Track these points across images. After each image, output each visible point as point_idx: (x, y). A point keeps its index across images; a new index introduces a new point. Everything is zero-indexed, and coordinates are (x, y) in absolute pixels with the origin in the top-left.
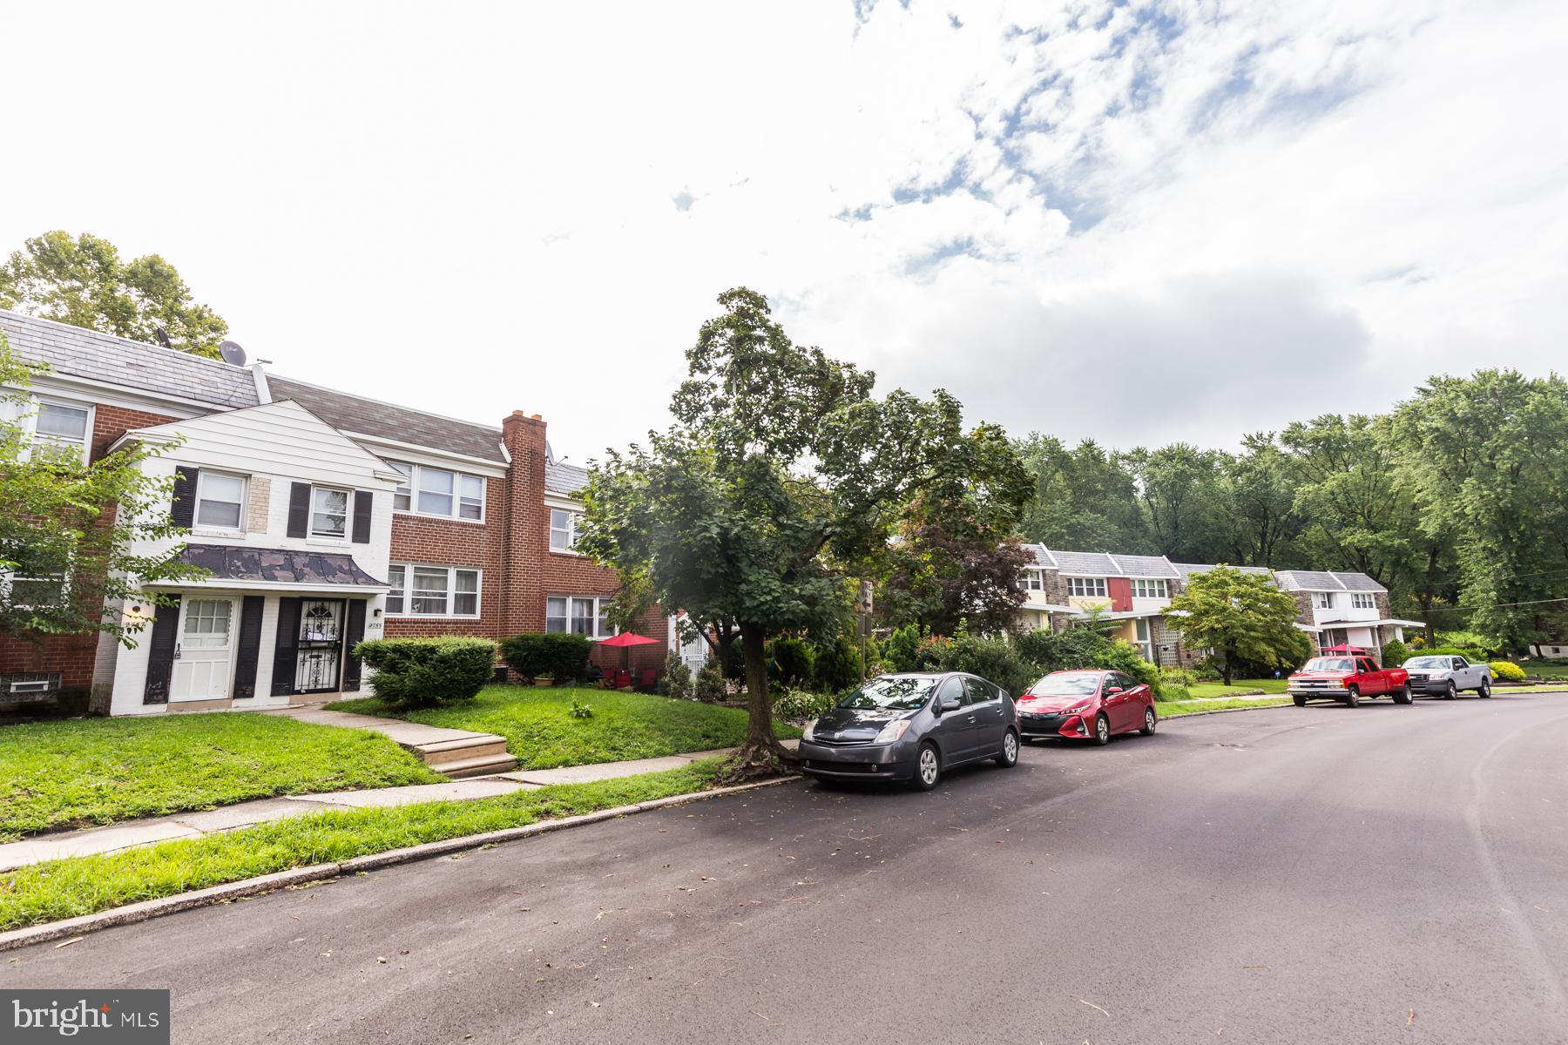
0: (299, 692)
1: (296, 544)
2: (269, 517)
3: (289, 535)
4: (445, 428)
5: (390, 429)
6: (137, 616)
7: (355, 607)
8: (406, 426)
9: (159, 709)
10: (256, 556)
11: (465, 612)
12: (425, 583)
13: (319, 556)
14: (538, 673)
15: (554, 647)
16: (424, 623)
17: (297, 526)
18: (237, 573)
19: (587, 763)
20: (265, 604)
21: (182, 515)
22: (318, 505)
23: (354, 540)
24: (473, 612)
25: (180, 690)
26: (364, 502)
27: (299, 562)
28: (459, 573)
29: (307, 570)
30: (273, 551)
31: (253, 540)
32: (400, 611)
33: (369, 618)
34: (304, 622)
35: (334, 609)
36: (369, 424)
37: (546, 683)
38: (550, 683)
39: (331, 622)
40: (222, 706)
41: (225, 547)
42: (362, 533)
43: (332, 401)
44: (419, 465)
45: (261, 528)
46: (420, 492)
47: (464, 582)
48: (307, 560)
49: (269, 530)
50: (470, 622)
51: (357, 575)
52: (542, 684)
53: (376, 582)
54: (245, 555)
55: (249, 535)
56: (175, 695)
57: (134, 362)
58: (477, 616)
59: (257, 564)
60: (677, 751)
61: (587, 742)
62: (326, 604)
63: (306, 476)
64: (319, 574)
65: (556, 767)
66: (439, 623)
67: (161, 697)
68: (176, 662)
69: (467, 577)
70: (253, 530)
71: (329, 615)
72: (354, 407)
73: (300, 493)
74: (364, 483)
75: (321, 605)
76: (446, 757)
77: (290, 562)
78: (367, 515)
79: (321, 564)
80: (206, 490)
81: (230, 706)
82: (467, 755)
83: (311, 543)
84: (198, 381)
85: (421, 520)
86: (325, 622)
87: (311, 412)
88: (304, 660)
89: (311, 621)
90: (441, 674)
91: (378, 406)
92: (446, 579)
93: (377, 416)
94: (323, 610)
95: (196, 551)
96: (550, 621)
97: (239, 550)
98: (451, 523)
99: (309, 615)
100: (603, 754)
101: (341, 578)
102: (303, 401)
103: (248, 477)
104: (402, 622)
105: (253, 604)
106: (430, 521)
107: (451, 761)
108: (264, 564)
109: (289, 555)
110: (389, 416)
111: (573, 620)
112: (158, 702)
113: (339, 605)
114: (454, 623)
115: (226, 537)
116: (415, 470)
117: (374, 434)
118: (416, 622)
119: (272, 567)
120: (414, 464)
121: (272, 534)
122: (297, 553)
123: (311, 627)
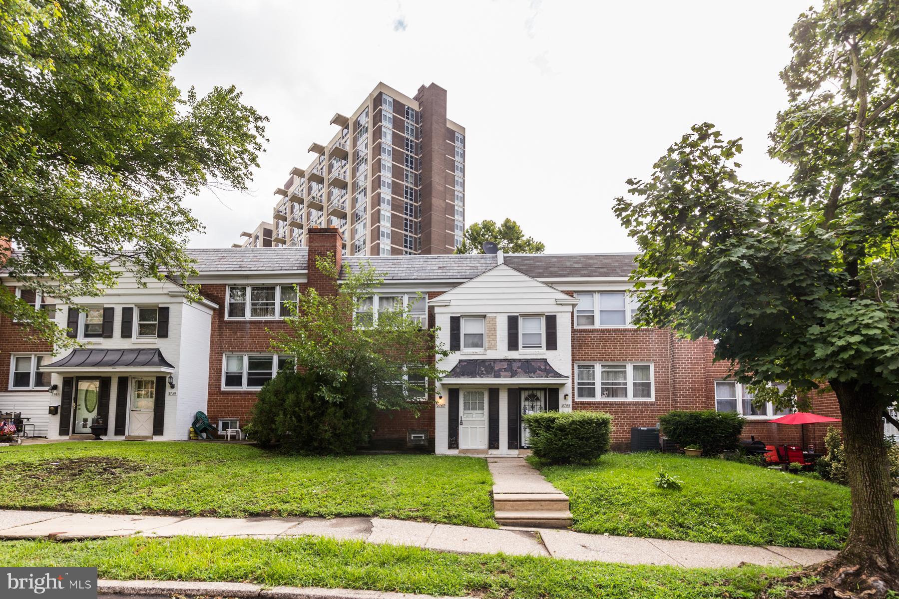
0: (523, 448)
1: (514, 355)
2: (498, 339)
3: (509, 350)
4: (617, 261)
5: (576, 270)
6: (442, 402)
7: (552, 395)
8: (587, 266)
9: (454, 452)
10: (492, 364)
11: (643, 396)
12: (611, 375)
13: (527, 361)
14: (687, 444)
15: (699, 423)
16: (611, 404)
17: (513, 344)
18: (481, 375)
19: (640, 535)
20: (500, 393)
21: (455, 345)
22: (524, 327)
23: (547, 349)
24: (649, 396)
25: (463, 443)
26: (551, 322)
27: (515, 366)
28: (635, 368)
29: (519, 370)
30: (501, 360)
31: (491, 355)
32: (594, 396)
33: (561, 401)
34: (523, 404)
35: (540, 395)
36: (562, 270)
37: (693, 454)
38: (699, 454)
39: (539, 404)
40: (483, 453)
41: (477, 360)
42: (552, 343)
43: (541, 261)
44: (599, 291)
45: (493, 347)
46: (601, 311)
47: (641, 374)
48: (519, 364)
49: (498, 348)
50: (646, 404)
51: (549, 371)
52: (690, 453)
53: (560, 376)
54: (487, 364)
55: (488, 352)
56: (462, 445)
57: (442, 266)
58: (652, 399)
59: (492, 368)
60: (770, 543)
61: (653, 513)
62: (535, 392)
63: (515, 310)
64: (526, 372)
65: (602, 533)
66: (622, 404)
67: (455, 446)
68: (460, 427)
69: (642, 369)
70: (490, 348)
71: (538, 399)
72: (555, 262)
73: (513, 322)
74: (550, 309)
75: (533, 392)
76: (512, 506)
77: (511, 367)
78: (554, 331)
79: (528, 367)
80: (466, 328)
81: (487, 454)
82: (530, 507)
83: (521, 354)
84: (468, 268)
85: (602, 331)
86: (535, 404)
87: (515, 269)
88: (525, 428)
89: (527, 403)
90: (560, 439)
91: (569, 258)
92: (625, 372)
93: (568, 264)
94: (534, 396)
95: (463, 364)
96: (719, 402)
97: (484, 361)
98: (625, 330)
99: (526, 399)
100: (663, 529)
101: (539, 374)
102: (512, 263)
103: (485, 317)
104: (595, 404)
105: (494, 392)
106: (609, 331)
107: (517, 510)
108: (496, 368)
109: (510, 361)
110: (577, 262)
111: (743, 401)
112: (454, 448)
113: (543, 393)
114: (634, 404)
115: (477, 354)
116: (596, 296)
117: (564, 276)
118: (605, 404)
119: (500, 370)
120: (595, 292)
121: (500, 351)
122: (514, 360)
123: (527, 407)
